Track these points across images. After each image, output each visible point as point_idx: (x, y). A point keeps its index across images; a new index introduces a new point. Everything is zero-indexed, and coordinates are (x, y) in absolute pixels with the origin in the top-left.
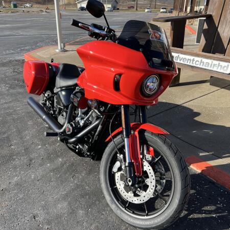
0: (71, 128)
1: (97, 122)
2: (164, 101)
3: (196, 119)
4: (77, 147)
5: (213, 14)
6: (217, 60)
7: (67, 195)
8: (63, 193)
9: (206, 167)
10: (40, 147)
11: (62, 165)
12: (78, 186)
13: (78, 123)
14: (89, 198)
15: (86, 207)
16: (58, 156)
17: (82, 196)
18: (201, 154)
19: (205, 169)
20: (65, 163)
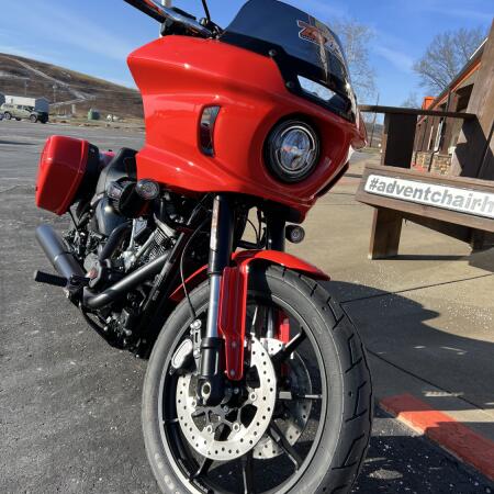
0: (100, 269)
1: (162, 258)
2: (356, 282)
3: (429, 323)
4: (109, 319)
5: (480, 114)
6: (483, 191)
9: (438, 423)
10: (37, 332)
13: (122, 261)
18: (429, 394)
19: (435, 426)
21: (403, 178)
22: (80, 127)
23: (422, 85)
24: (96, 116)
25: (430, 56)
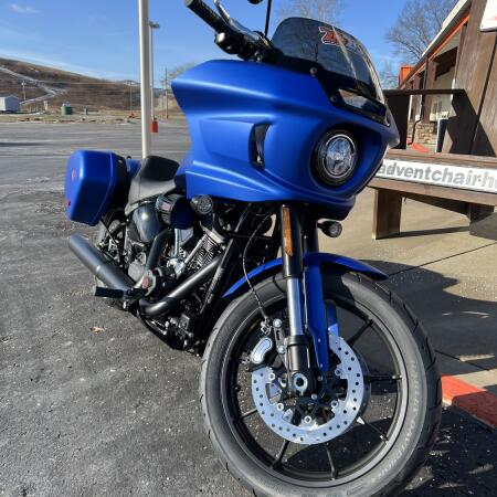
6: (481, 167)
7: (115, 445)
8: (108, 440)
10: (70, 343)
11: (115, 381)
12: (145, 427)
14: (171, 453)
15: (159, 472)
16: (109, 363)
17: (154, 448)
20: (123, 377)
21: (402, 160)
22: (55, 124)
23: (396, 53)
24: (69, 111)
25: (402, 23)
